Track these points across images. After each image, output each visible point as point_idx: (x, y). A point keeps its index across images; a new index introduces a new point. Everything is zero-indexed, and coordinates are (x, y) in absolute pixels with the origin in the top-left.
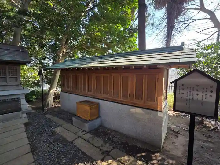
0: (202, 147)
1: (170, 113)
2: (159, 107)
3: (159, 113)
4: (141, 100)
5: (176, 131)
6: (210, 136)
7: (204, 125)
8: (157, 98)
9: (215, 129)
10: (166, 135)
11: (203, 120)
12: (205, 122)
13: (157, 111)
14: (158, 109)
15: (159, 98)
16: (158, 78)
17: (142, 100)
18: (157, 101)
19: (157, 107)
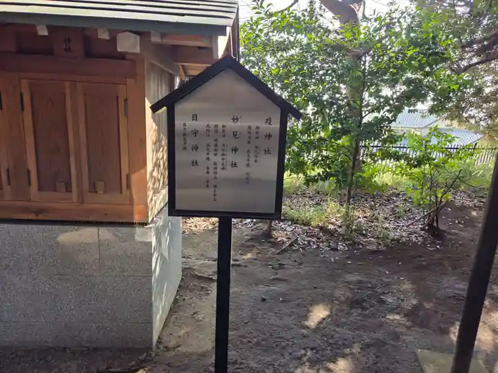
0: (264, 300)
1: (196, 226)
2: (137, 208)
3: (138, 230)
4: (67, 191)
5: (205, 275)
6: (281, 266)
7: (273, 240)
8: (128, 177)
9: (291, 245)
10: (176, 296)
11: (270, 229)
12: (274, 233)
13: (131, 224)
14: (137, 219)
15: (134, 177)
16: (126, 100)
17: (71, 191)
18: (129, 186)
19: (133, 211)
